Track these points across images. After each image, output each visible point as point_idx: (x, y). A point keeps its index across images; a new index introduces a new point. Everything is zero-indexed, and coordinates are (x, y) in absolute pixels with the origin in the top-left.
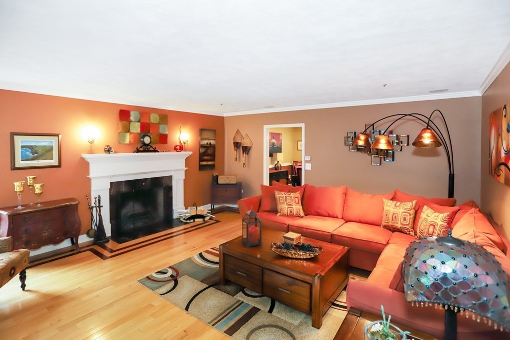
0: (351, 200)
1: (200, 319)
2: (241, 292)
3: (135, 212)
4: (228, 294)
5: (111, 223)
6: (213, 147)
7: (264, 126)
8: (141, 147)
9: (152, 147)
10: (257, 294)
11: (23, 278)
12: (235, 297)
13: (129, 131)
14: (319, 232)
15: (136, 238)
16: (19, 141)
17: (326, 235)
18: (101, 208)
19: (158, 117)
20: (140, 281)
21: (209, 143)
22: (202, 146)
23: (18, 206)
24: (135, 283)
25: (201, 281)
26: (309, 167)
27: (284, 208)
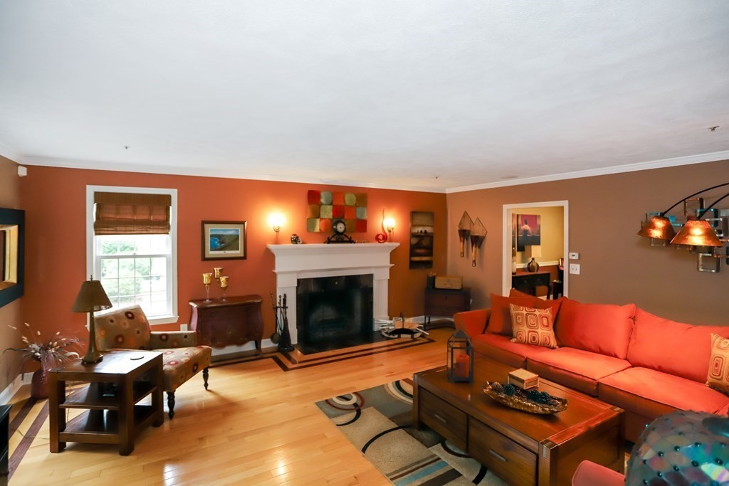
0: (643, 330)
1: (377, 467)
2: (439, 445)
3: (325, 318)
4: (422, 442)
5: (297, 328)
6: (430, 236)
7: (504, 206)
8: (333, 236)
9: (346, 236)
10: (463, 453)
11: (206, 377)
12: (430, 449)
13: (318, 217)
14: (575, 376)
15: (324, 351)
16: (210, 230)
17: (589, 383)
18: (287, 310)
19: (355, 198)
20: (317, 404)
21: (423, 231)
22: (414, 235)
23: (205, 300)
24: (311, 405)
25: (390, 419)
26: (576, 269)
27: (523, 331)
